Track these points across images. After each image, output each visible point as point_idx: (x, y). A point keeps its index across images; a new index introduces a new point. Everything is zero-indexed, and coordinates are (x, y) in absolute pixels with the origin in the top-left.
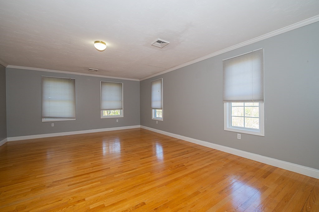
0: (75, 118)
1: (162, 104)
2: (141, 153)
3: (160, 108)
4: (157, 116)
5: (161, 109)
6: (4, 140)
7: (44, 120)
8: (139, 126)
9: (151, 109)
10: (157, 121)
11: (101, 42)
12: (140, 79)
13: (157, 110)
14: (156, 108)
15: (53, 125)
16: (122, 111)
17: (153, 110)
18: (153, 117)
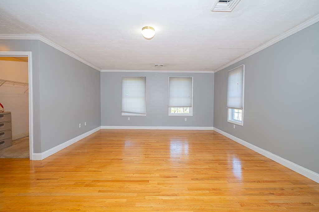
0: (145, 114)
1: (242, 102)
2: (197, 169)
3: (238, 107)
4: (236, 118)
5: (241, 108)
6: (99, 127)
7: (123, 114)
8: (212, 128)
9: (226, 108)
10: (234, 125)
11: (150, 27)
12: (214, 70)
13: (236, 110)
14: (233, 107)
15: (129, 119)
16: (192, 108)
17: (230, 110)
18: (230, 119)
